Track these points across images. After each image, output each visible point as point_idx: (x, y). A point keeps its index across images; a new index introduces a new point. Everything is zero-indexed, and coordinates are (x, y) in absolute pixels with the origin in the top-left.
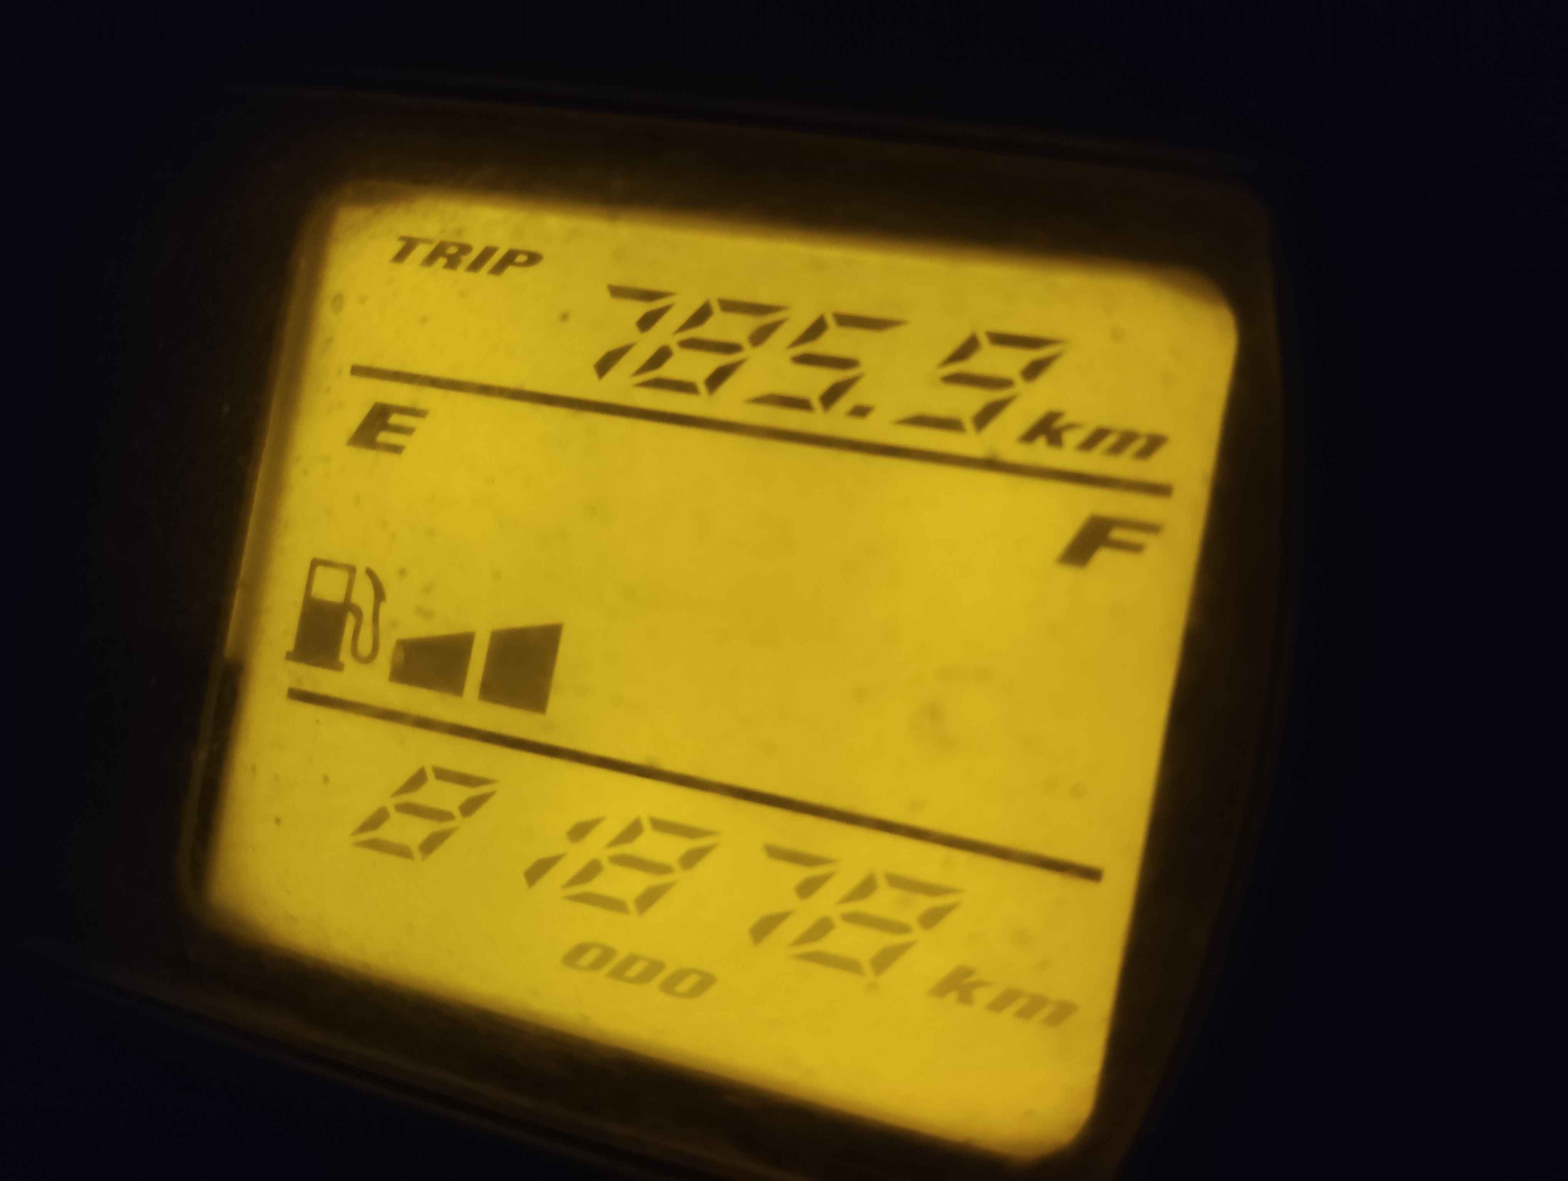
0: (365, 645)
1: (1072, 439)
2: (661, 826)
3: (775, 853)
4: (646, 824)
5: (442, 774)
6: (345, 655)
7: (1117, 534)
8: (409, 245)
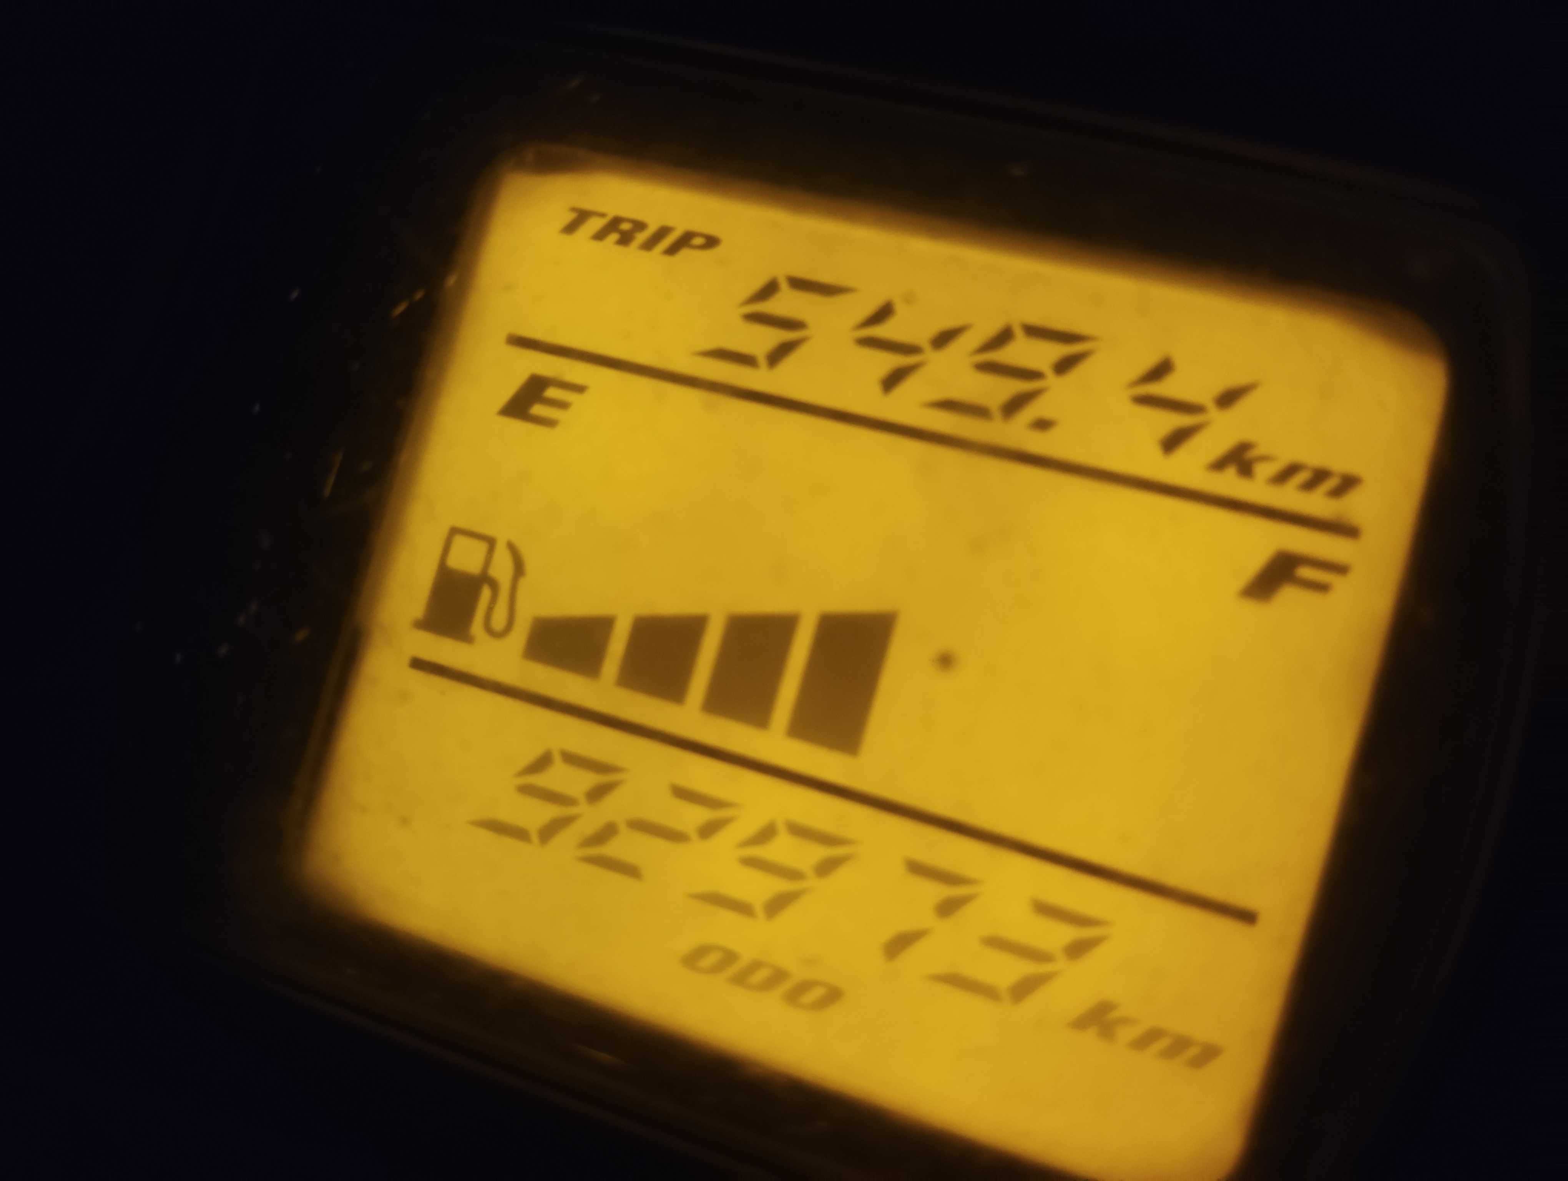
0: (499, 619)
1: (1264, 471)
2: (799, 831)
3: (917, 869)
4: (781, 827)
5: (571, 759)
6: (477, 627)
7: (1306, 572)
8: (582, 216)
